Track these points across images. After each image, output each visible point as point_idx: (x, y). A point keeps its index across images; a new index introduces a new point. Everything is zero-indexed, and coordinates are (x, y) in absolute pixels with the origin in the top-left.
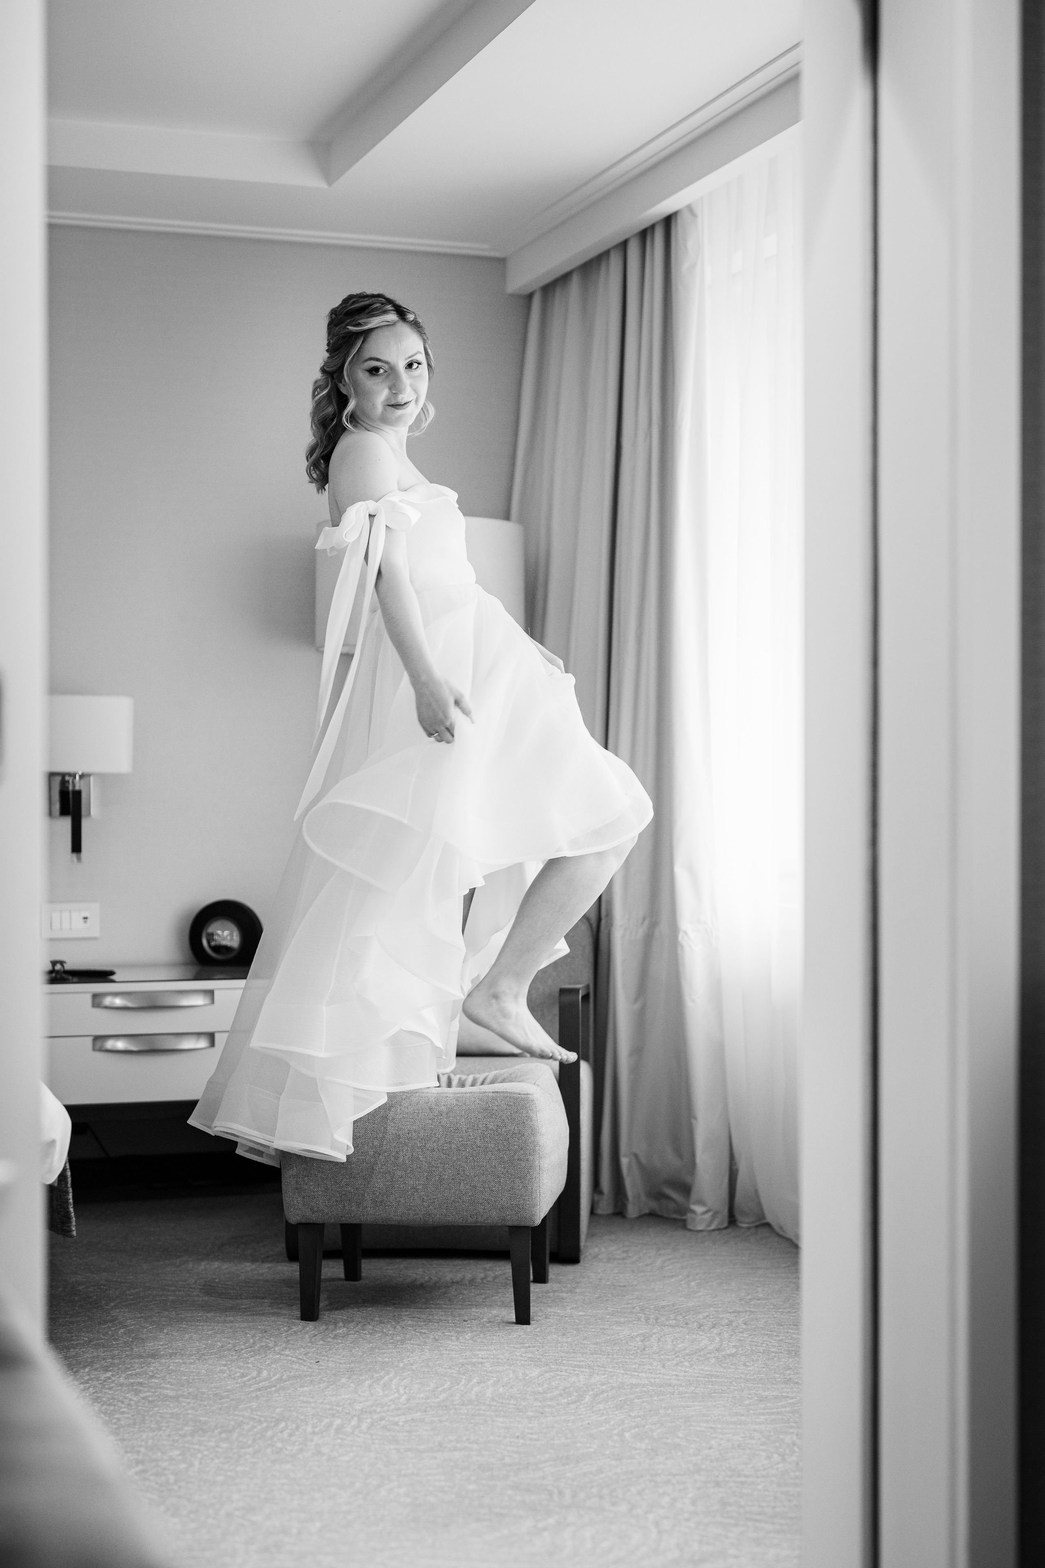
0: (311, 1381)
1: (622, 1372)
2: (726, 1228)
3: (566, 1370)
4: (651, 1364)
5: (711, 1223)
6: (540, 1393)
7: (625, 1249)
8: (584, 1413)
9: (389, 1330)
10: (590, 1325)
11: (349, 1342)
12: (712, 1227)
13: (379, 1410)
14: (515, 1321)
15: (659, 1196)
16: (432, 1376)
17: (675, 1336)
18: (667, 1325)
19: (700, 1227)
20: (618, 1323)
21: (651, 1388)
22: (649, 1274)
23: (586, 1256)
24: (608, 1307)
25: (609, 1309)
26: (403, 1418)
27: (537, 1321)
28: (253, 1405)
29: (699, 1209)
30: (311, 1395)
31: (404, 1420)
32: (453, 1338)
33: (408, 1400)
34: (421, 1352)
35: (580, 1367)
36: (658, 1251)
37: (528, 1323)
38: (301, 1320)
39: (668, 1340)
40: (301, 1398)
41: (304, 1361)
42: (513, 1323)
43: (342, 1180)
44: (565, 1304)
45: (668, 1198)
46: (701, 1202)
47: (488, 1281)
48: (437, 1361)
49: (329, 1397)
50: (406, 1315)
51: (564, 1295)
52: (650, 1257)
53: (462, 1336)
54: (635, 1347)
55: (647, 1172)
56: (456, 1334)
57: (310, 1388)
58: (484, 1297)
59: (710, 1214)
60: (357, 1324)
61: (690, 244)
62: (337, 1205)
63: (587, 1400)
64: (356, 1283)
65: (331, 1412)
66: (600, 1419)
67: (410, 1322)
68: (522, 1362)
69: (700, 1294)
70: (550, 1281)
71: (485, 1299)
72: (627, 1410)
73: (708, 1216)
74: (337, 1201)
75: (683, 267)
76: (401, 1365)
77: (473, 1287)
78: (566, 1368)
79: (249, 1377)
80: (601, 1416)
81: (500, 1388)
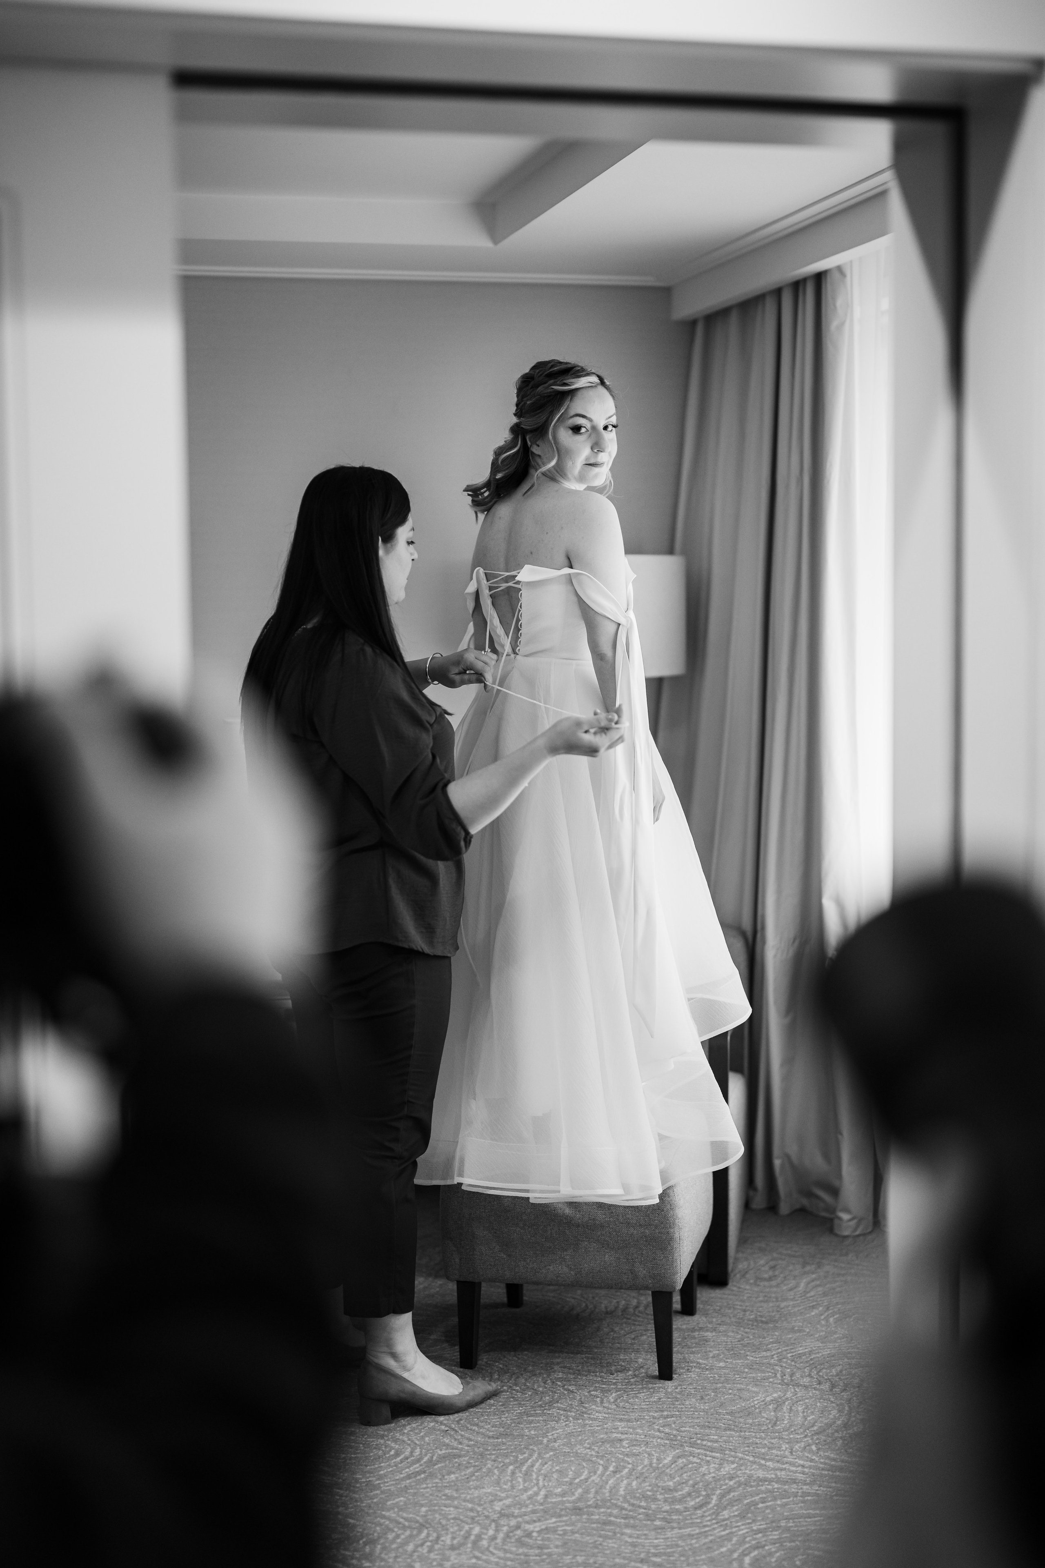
0: (459, 1465)
1: (751, 1459)
2: (870, 1232)
3: (699, 1454)
4: (779, 1448)
5: (855, 1230)
6: (670, 1490)
7: (772, 1263)
8: (709, 1523)
9: (539, 1386)
10: (728, 1384)
11: (501, 1404)
12: (857, 1233)
13: (516, 1512)
14: (657, 1373)
15: (810, 1195)
16: (573, 1459)
17: (805, 1403)
18: (801, 1385)
19: (846, 1233)
20: (756, 1382)
21: (776, 1486)
22: (791, 1303)
23: (735, 1275)
24: (747, 1355)
25: (748, 1357)
26: (538, 1526)
27: (679, 1375)
28: (401, 1501)
29: (845, 1216)
30: (456, 1487)
31: (537, 1529)
32: (598, 1399)
33: (546, 1496)
34: (566, 1421)
35: (712, 1450)
36: (804, 1267)
37: (670, 1378)
38: (461, 1367)
39: (800, 1409)
40: (447, 1491)
41: (456, 1431)
42: (654, 1377)
43: (495, 1246)
44: (708, 1349)
45: (818, 1197)
46: (847, 1210)
47: (639, 1312)
48: (579, 1435)
49: (473, 1490)
50: (558, 1364)
51: (709, 1334)
52: (795, 1277)
53: (606, 1396)
54: (767, 1419)
55: (798, 1172)
56: (602, 1394)
57: (457, 1475)
58: (633, 1336)
59: (855, 1221)
60: (511, 1377)
61: (839, 302)
62: (490, 1269)
63: (714, 1502)
64: (517, 1310)
65: (472, 1514)
66: (723, 1533)
67: (561, 1375)
68: (659, 1440)
69: (836, 1336)
70: (698, 1312)
71: (634, 1339)
72: (750, 1521)
73: (853, 1223)
74: (491, 1265)
75: (832, 325)
76: (545, 1440)
77: (625, 1320)
78: (699, 1451)
79: (402, 1457)
80: (724, 1530)
81: (633, 1481)
